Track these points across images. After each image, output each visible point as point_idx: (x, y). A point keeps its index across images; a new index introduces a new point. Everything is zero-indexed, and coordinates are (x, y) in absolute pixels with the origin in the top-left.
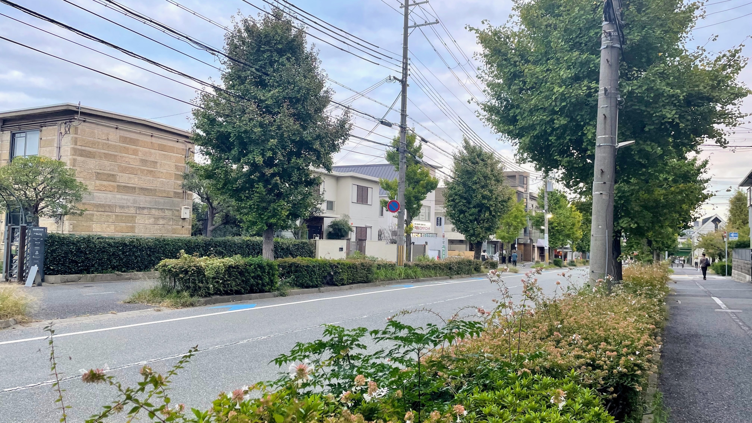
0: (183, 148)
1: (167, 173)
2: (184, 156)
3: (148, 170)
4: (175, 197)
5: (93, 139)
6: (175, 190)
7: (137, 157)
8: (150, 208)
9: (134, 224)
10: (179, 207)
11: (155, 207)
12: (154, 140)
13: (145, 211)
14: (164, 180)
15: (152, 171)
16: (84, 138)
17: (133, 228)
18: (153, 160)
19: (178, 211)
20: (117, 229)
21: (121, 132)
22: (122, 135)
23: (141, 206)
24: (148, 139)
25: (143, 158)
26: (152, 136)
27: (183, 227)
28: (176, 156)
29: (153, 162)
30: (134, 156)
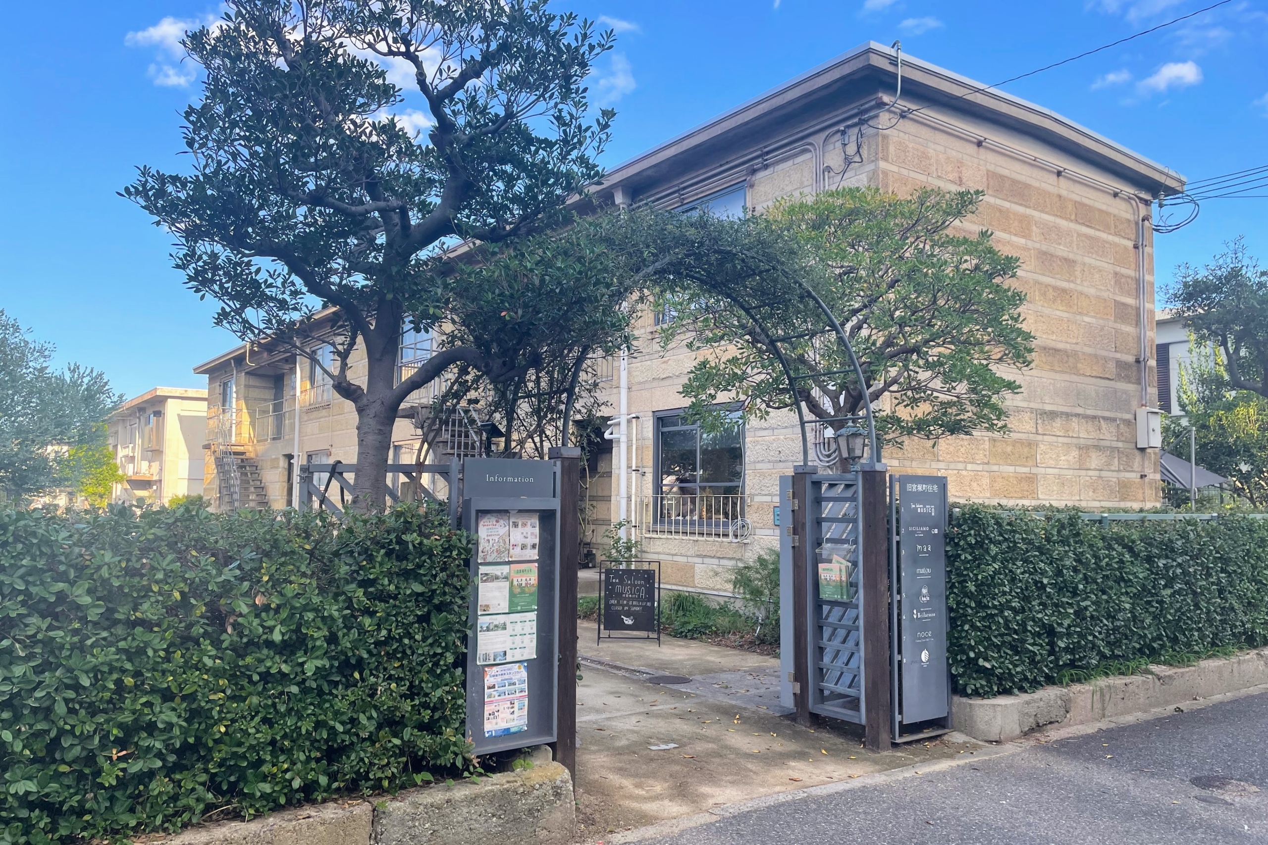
0: (1129, 216)
1: (1098, 297)
2: (1130, 244)
3: (1055, 288)
4: (1119, 378)
5: (923, 178)
6: (1118, 356)
7: (1030, 244)
8: (1068, 415)
9: (1034, 470)
10: (1128, 412)
11: (1080, 411)
12: (1064, 187)
13: (1058, 423)
14: (1093, 321)
15: (1064, 291)
16: (905, 172)
17: (1031, 479)
18: (1065, 255)
19: (1127, 423)
20: (997, 486)
21: (991, 157)
22: (992, 168)
23: (1048, 408)
24: (1048, 183)
25: (1044, 248)
26: (1059, 174)
27: (1142, 477)
28: (1116, 245)
29: (1065, 259)
30: (1022, 241)
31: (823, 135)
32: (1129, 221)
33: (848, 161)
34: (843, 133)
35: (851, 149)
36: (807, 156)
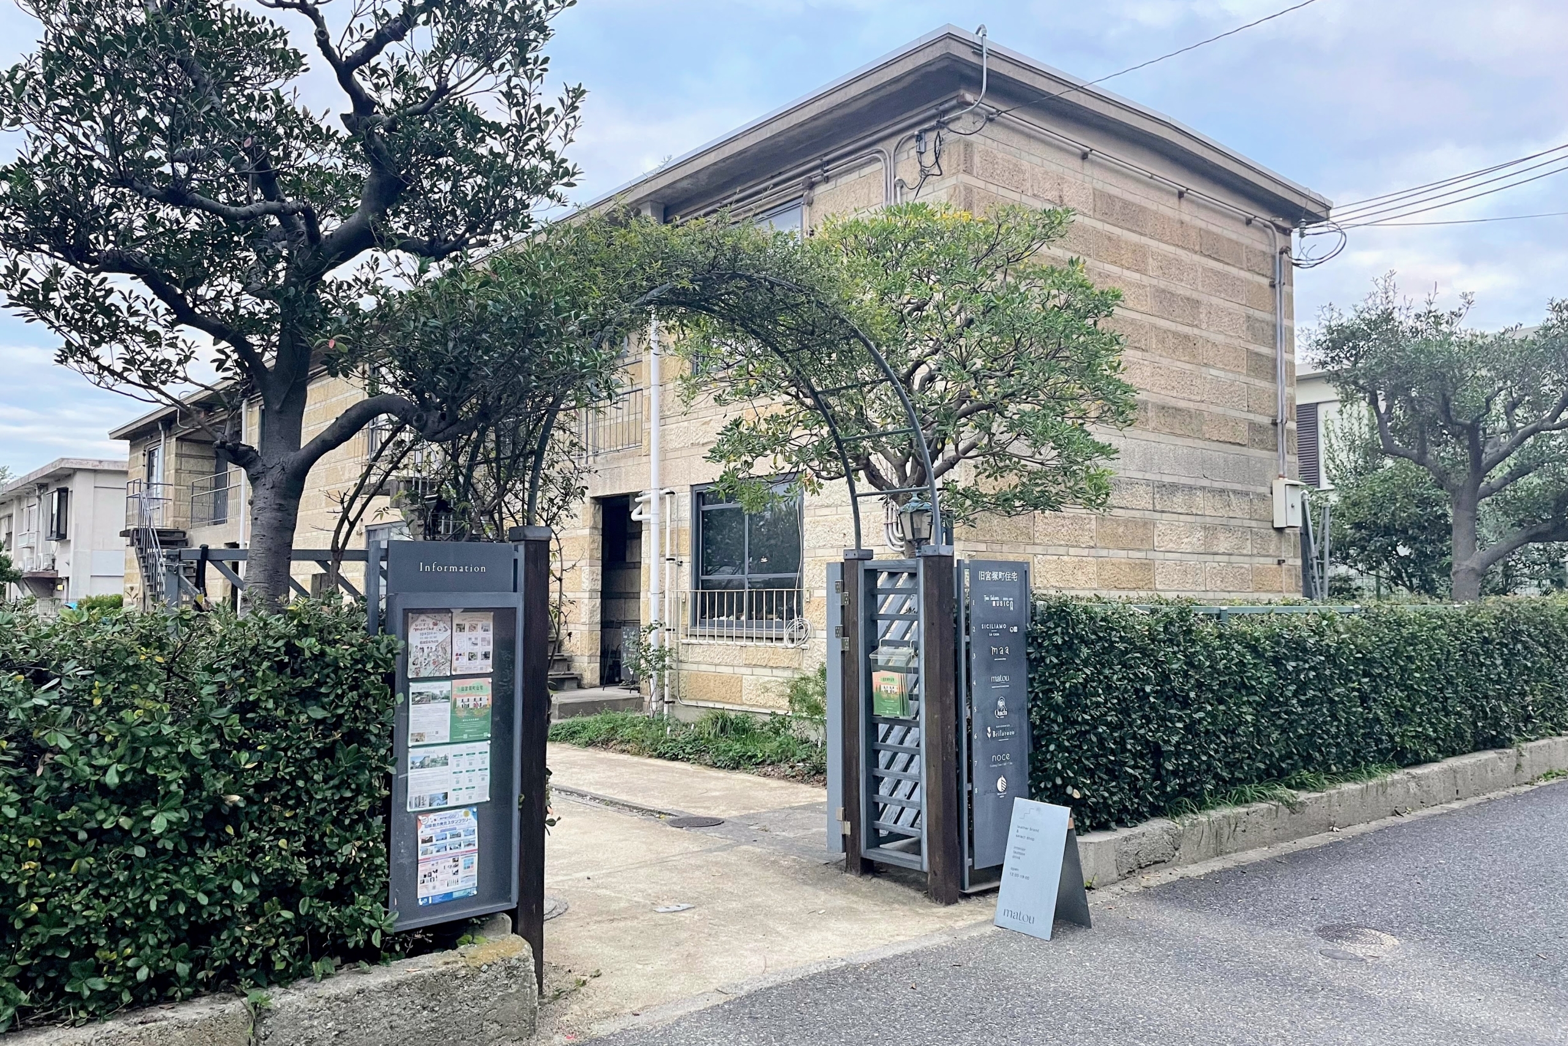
0: (1264, 248)
1: (1227, 345)
2: (1266, 282)
3: (1176, 334)
4: (1252, 443)
5: (1016, 196)
6: (1251, 416)
7: (1146, 280)
8: (1191, 488)
9: (1151, 555)
10: (1263, 484)
11: (1205, 483)
12: (1186, 213)
13: (1179, 498)
14: (1221, 374)
15: (1187, 337)
16: (993, 188)
17: (1147, 566)
18: (1188, 294)
19: (1263, 497)
20: (1106, 575)
21: (1097, 173)
22: (1099, 186)
23: (1167, 479)
24: (1167, 207)
25: (1162, 284)
26: (1181, 195)
27: (1280, 563)
28: (1249, 282)
29: (1188, 299)
30: (1137, 276)
31: (894, 141)
32: (1264, 253)
33: (925, 174)
34: (919, 138)
35: (929, 159)
36: (877, 166)
